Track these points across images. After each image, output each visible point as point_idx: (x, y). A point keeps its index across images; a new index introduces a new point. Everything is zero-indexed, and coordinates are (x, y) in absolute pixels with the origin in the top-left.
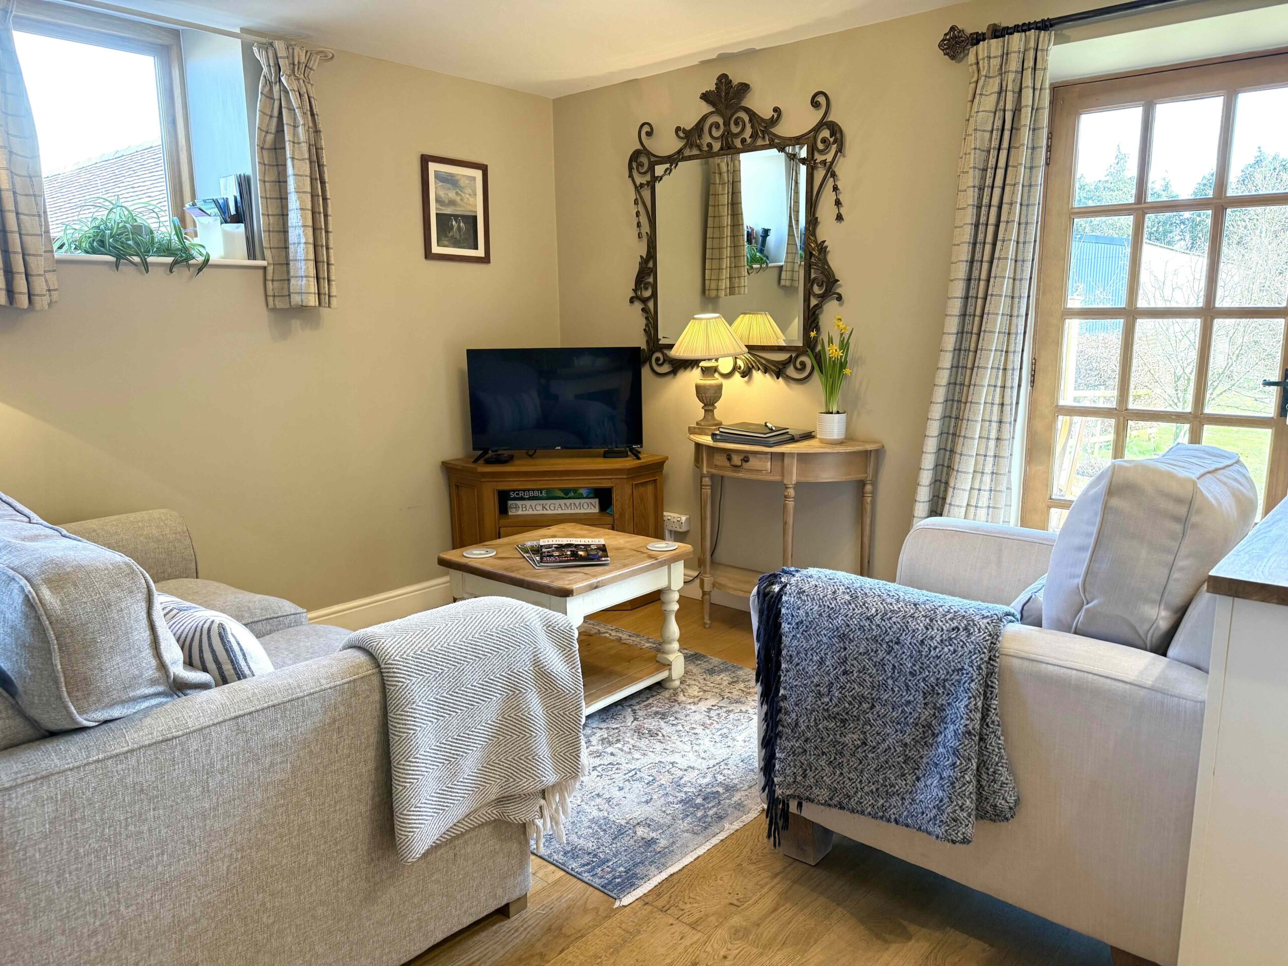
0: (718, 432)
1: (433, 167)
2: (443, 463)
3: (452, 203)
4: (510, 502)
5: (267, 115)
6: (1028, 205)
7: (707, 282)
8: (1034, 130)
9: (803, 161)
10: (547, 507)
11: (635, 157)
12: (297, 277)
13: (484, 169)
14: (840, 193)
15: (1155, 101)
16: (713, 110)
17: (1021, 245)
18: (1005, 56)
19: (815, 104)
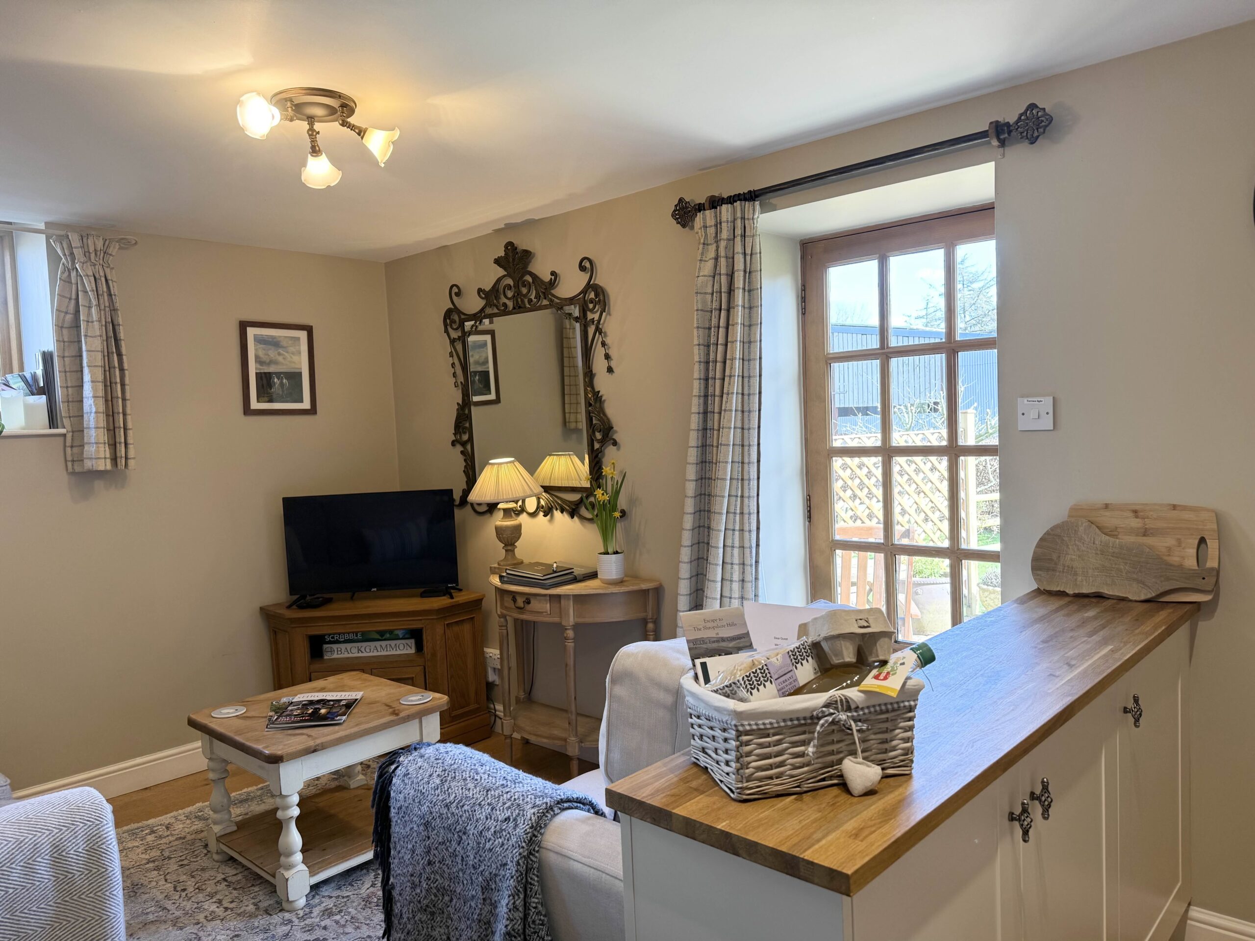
0: (504, 574)
1: (251, 332)
2: (261, 609)
3: (271, 362)
4: (325, 646)
5: (66, 298)
6: (749, 360)
7: (567, 415)
8: (750, 291)
9: (577, 319)
10: (363, 650)
11: (448, 314)
12: (90, 443)
13: (309, 330)
14: (609, 348)
15: (888, 254)
16: (506, 273)
17: (746, 397)
18: (718, 225)
19: (582, 268)
